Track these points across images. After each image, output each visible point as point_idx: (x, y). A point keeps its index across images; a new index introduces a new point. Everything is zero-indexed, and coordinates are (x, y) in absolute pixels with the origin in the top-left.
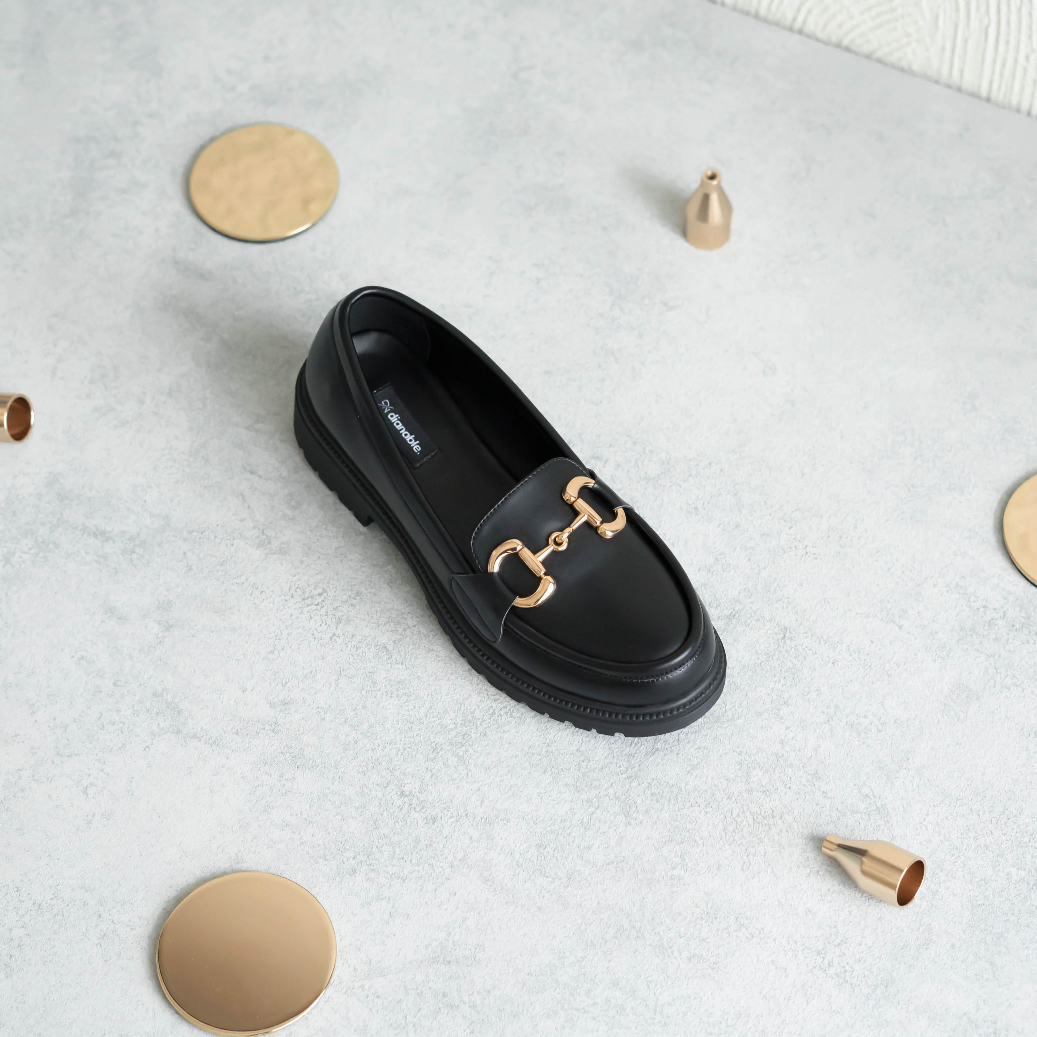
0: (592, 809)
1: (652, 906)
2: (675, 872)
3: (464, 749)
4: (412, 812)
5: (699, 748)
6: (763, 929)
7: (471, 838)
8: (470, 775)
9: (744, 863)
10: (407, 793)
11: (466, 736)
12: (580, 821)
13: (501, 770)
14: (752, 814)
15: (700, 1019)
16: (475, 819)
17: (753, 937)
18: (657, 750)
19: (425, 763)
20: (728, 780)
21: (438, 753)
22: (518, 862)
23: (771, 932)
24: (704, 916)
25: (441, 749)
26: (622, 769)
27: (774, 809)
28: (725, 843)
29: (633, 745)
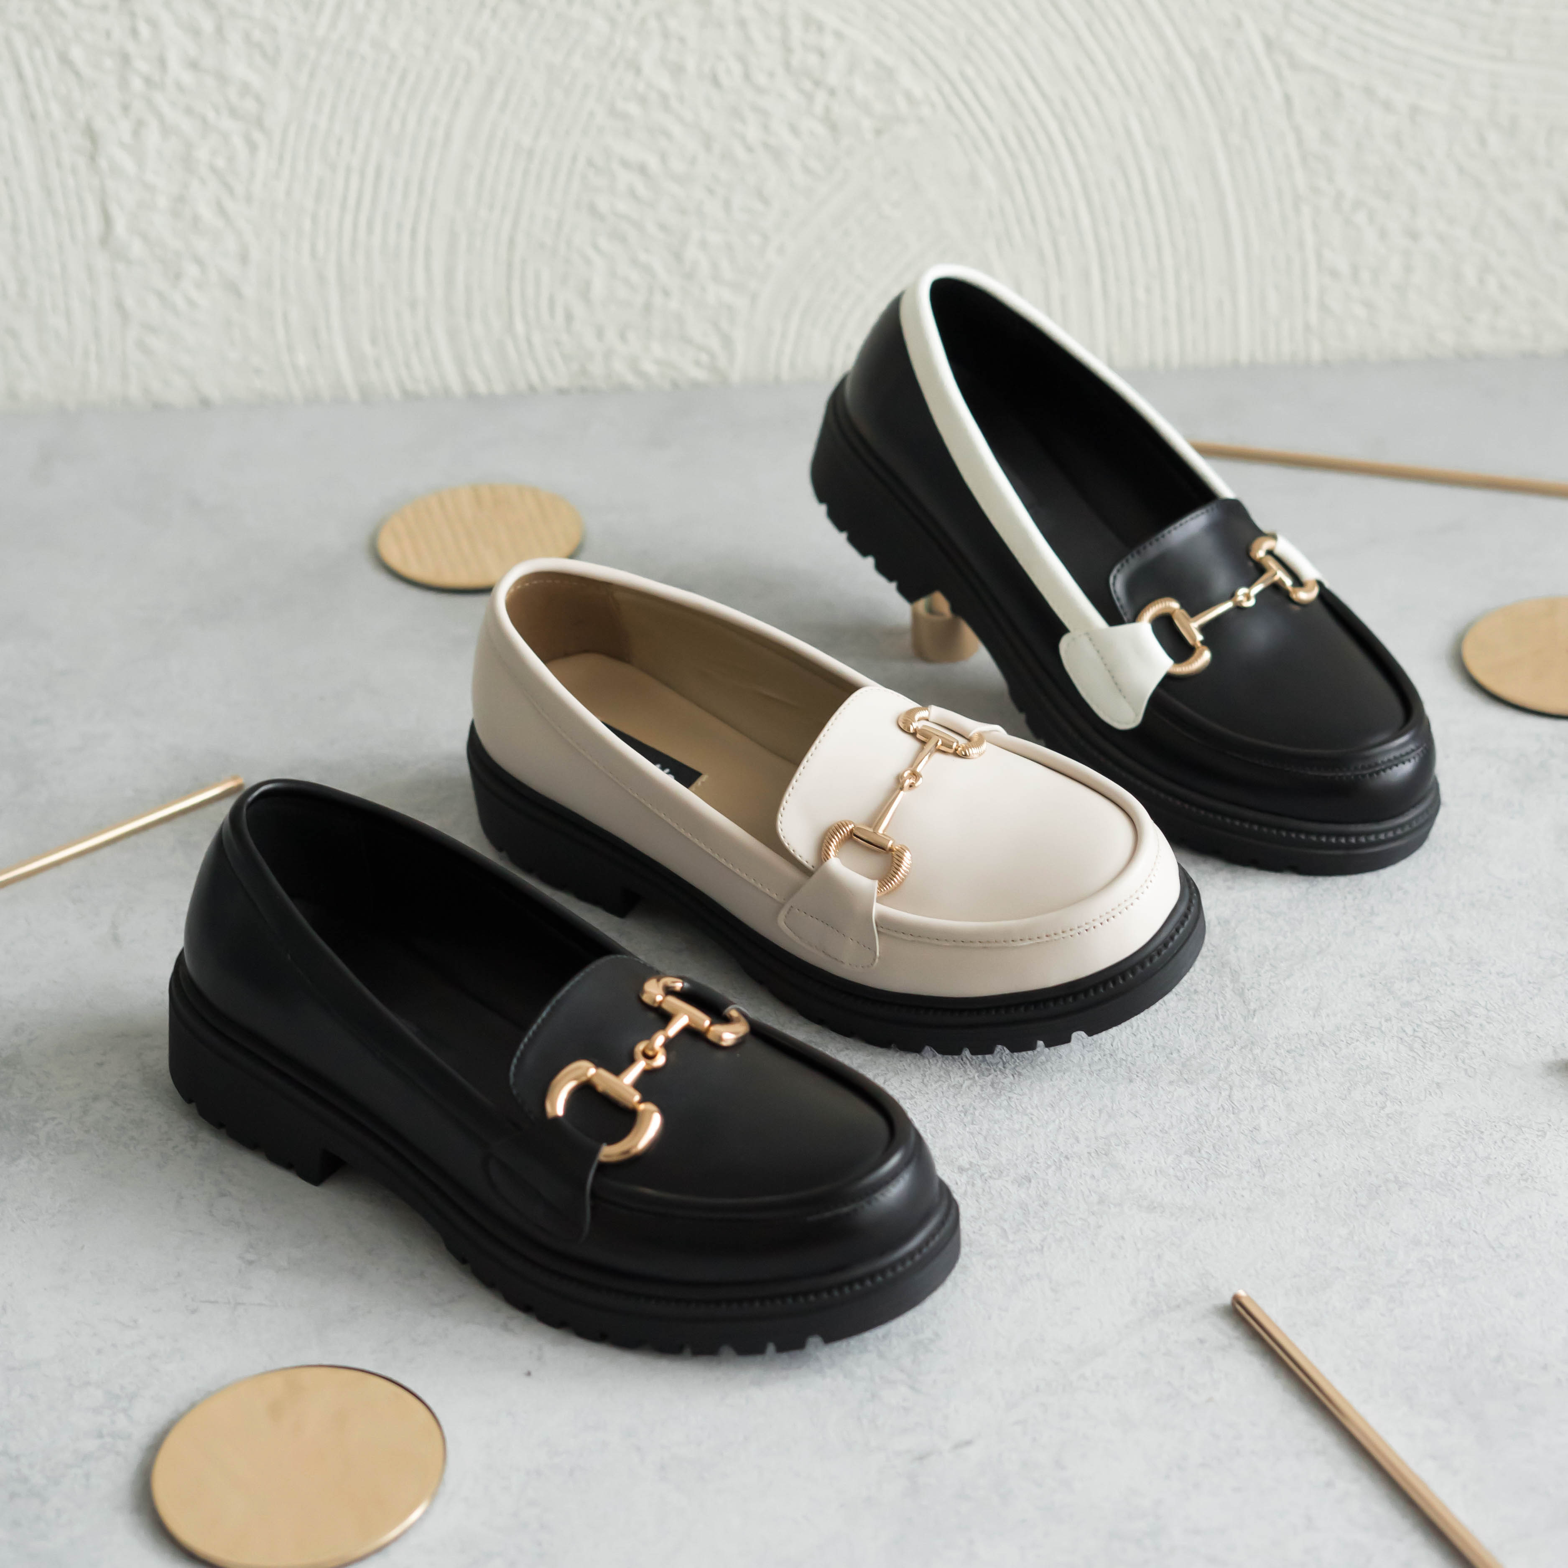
0: (1225, 1094)
1: (1391, 1152)
2: (1387, 1110)
3: (1003, 1098)
4: (991, 1181)
5: (1305, 990)
6: (1550, 1120)
7: (1093, 1177)
8: (1034, 1118)
9: (1466, 1070)
10: (967, 1166)
11: (995, 1085)
12: (1221, 1109)
13: (1072, 1100)
14: (1432, 1023)
15: (1557, 1233)
16: (1082, 1157)
17: (1545, 1133)
18: (1255, 1011)
19: (964, 1130)
20: (1371, 1005)
21: (973, 1114)
22: (1176, 1176)
23: (1562, 1120)
24: (1465, 1136)
25: (975, 1109)
26: (1227, 1042)
27: (1453, 1009)
28: (1424, 1061)
29: (1221, 1017)
